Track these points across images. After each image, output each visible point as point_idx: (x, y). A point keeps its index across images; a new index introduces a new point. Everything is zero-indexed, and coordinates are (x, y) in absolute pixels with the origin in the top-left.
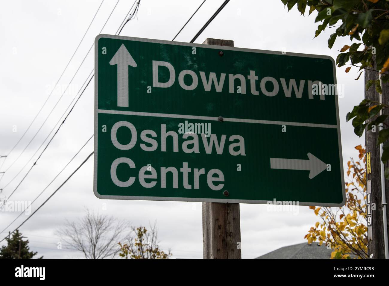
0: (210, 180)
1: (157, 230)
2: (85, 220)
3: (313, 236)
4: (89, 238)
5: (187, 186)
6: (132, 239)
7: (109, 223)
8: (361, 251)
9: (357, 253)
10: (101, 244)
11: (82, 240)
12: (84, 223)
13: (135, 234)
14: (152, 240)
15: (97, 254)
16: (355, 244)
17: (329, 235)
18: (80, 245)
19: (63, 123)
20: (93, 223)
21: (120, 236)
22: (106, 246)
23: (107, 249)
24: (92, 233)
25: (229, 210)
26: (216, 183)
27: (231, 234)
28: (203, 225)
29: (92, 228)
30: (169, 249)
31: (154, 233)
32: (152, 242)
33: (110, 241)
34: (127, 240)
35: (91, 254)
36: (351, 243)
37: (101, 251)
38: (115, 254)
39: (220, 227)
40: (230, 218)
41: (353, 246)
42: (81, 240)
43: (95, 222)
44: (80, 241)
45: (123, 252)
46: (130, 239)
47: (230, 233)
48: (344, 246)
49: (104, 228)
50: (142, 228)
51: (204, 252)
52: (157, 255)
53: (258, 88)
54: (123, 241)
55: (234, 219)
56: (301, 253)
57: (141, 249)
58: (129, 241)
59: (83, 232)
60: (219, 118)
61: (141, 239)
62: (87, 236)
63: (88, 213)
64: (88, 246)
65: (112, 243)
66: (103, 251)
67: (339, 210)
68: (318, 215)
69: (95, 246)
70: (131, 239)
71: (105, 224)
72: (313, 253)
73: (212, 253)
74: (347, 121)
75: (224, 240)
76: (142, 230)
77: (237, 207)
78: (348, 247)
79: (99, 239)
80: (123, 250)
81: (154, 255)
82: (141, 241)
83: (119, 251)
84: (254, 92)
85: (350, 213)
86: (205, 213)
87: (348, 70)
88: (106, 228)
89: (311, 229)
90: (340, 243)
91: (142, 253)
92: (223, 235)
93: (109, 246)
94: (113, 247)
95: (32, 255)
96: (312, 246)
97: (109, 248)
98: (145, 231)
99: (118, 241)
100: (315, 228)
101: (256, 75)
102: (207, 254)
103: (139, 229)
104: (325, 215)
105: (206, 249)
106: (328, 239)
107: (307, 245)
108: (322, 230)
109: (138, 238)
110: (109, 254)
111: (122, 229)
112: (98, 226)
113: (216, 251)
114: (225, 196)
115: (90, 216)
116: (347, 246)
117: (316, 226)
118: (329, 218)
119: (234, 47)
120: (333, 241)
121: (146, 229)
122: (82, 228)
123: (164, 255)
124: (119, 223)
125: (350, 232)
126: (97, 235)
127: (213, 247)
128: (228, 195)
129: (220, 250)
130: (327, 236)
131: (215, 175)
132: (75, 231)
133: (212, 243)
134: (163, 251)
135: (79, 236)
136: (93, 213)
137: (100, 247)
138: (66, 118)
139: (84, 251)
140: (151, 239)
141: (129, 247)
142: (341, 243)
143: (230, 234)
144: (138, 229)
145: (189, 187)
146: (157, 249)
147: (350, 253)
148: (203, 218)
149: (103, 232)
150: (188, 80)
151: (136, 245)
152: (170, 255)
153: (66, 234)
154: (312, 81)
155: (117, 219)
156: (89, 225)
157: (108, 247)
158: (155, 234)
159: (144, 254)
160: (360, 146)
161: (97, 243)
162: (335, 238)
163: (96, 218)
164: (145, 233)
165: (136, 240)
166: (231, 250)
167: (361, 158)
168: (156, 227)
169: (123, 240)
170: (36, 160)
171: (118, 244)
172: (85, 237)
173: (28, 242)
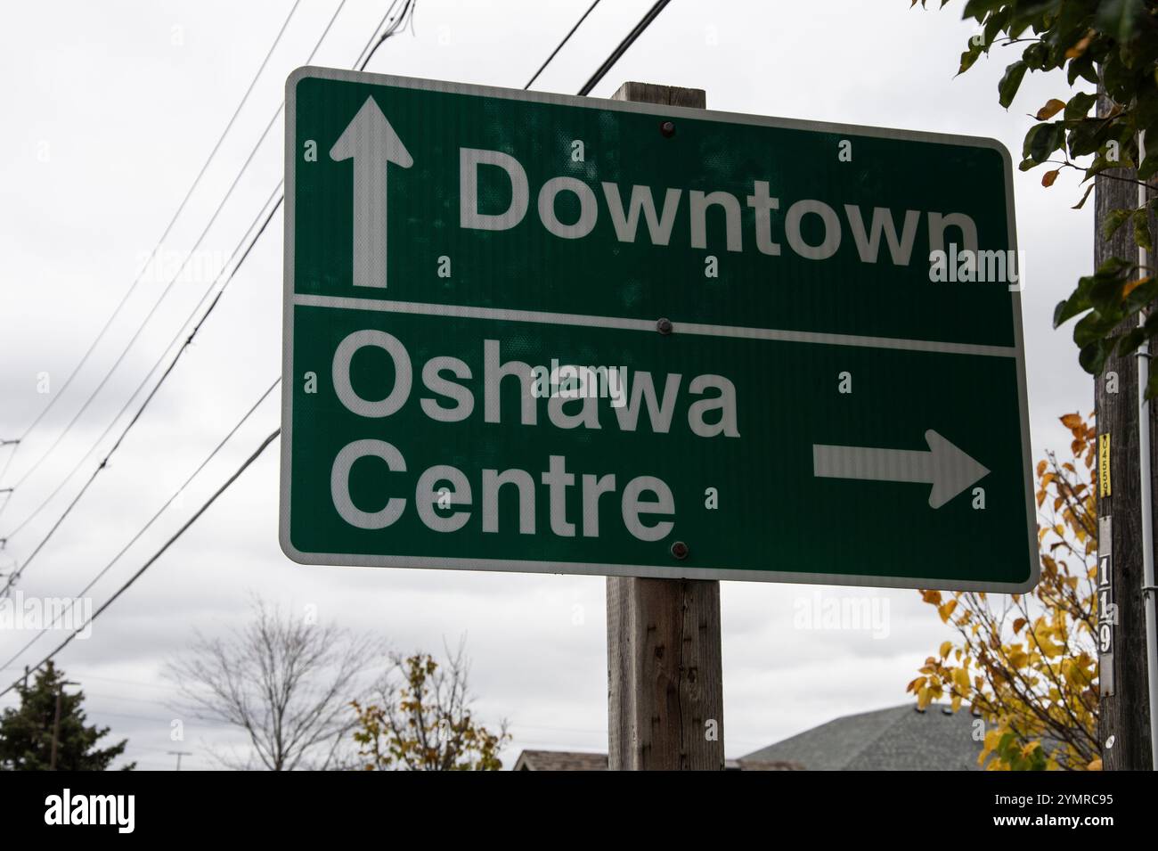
0: (631, 508)
1: (466, 663)
2: (251, 633)
3: (932, 682)
4: (263, 688)
5: (561, 526)
6: (392, 692)
7: (323, 643)
8: (1076, 730)
9: (1064, 735)
10: (300, 705)
11: (244, 694)
12: (248, 641)
13: (402, 675)
14: (451, 693)
15: (288, 735)
16: (1058, 706)
17: (979, 682)
18: (237, 707)
19: (189, 342)
20: (277, 643)
21: (355, 681)
22: (313, 712)
23: (317, 720)
24: (273, 671)
25: (689, 601)
26: (648, 520)
27: (694, 672)
28: (610, 645)
29: (272, 658)
30: (502, 722)
31: (457, 674)
32: (452, 701)
33: (326, 697)
34: (377, 695)
35: (269, 735)
36: (1046, 704)
37: (301, 724)
38: (340, 736)
39: (659, 652)
40: (690, 624)
41: (1051, 713)
42: (240, 691)
43: (283, 641)
44: (237, 695)
45: (364, 728)
46: (385, 690)
47: (691, 669)
48: (1026, 714)
49: (309, 657)
50: (424, 657)
51: (610, 726)
52: (466, 738)
53: (778, 234)
54: (366, 698)
55: (703, 627)
56: (893, 736)
57: (417, 721)
58: (384, 698)
59: (246, 670)
60: (659, 323)
61: (420, 691)
62: (258, 681)
63: (263, 611)
64: (260, 711)
65: (332, 702)
66: (307, 724)
67: (1011, 607)
68: (949, 621)
69: (281, 711)
70: (388, 690)
71: (311, 645)
72: (931, 736)
73: (635, 730)
74: (1055, 328)
75: (672, 692)
76: (423, 665)
77: (712, 590)
78: (1037, 717)
79: (293, 690)
80: (366, 722)
81: (459, 737)
82: (418, 696)
83: (353, 725)
84: (767, 246)
85: (1046, 614)
86: (616, 609)
87: (1049, 179)
88: (315, 657)
89: (926, 663)
90: (1013, 706)
91: (421, 734)
92: (669, 676)
93: (323, 711)
94: (335, 713)
95: (93, 736)
96: (926, 715)
97: (323, 717)
98: (431, 667)
99: (349, 697)
100: (938, 661)
101: (772, 195)
102: (619, 733)
103: (414, 660)
104: (970, 622)
105: (618, 718)
106: (977, 692)
107: (913, 714)
108: (959, 665)
109: (410, 688)
110: (322, 734)
111: (364, 660)
112: (290, 652)
113: (648, 722)
114: (675, 556)
115: (267, 620)
116: (1033, 714)
117: (941, 653)
118: (981, 629)
119: (707, 108)
120: (993, 698)
121: (433, 661)
122: (244, 658)
123: (486, 737)
124: (352, 644)
125: (1045, 674)
126: (288, 677)
127: (640, 711)
128: (685, 555)
129: (659, 719)
130: (973, 683)
131: (648, 496)
132: (221, 665)
133: (635, 700)
134: (484, 726)
135: (234, 681)
136: (277, 613)
137: (295, 714)
138: (196, 329)
139: (248, 725)
140: (449, 692)
141: (384, 713)
142: (1018, 704)
143: (691, 672)
144: (410, 660)
145: (568, 530)
146: (467, 719)
147: (1041, 736)
148: (610, 623)
149: (306, 670)
150: (568, 208)
151: (403, 709)
152: (504, 739)
153: (196, 675)
154: (940, 215)
155: (348, 630)
156: (264, 647)
157: (319, 714)
158: (461, 675)
159: (427, 736)
160: (1077, 416)
161: (287, 701)
162: (1000, 690)
163: (286, 628)
164: (432, 674)
165: (404, 694)
166: (694, 720)
167: (1077, 453)
168: (463, 656)
169: (364, 692)
170: (108, 453)
171: (351, 706)
172: (252, 683)
173: (83, 699)
